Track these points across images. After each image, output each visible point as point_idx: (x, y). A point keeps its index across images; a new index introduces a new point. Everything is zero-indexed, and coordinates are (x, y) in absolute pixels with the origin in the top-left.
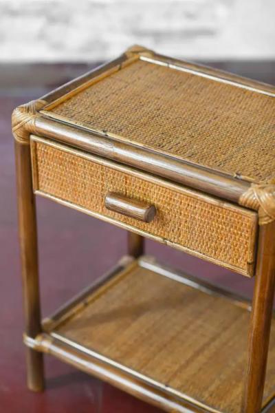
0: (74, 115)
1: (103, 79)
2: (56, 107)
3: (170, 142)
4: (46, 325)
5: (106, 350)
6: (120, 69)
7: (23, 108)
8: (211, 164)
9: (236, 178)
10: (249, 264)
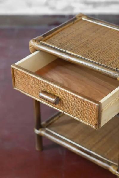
0: (54, 43)
1: (66, 28)
2: (47, 39)
3: (91, 55)
4: (44, 125)
5: (66, 135)
6: (74, 23)
7: (33, 40)
8: (107, 64)
9: (116, 70)
10: (96, 124)
